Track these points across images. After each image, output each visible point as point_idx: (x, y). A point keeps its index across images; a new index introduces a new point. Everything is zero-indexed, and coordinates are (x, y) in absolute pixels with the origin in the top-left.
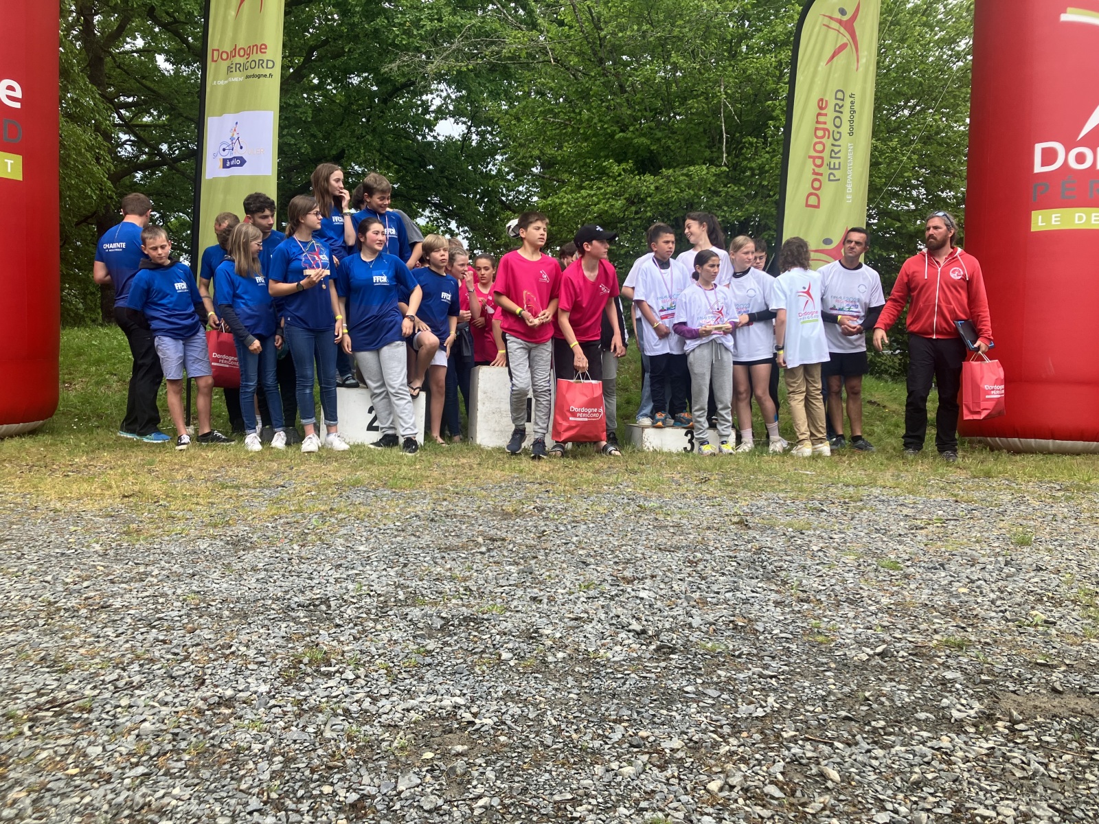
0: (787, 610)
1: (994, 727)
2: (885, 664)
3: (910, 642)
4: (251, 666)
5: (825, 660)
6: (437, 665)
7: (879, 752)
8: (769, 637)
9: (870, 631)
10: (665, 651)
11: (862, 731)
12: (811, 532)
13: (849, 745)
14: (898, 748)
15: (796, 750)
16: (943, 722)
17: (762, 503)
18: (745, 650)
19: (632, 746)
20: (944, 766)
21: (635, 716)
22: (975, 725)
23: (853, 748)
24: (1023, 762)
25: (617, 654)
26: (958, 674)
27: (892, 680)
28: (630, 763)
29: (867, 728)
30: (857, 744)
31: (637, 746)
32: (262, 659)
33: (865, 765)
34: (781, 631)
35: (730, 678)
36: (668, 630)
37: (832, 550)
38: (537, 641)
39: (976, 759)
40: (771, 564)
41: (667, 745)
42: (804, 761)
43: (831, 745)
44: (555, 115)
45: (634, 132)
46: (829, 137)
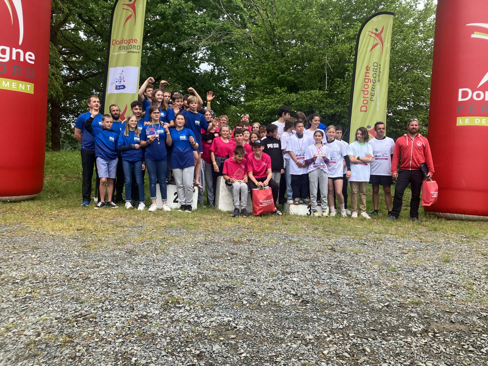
0: (351, 287)
1: (428, 335)
2: (388, 310)
3: (398, 301)
4: (150, 304)
5: (365, 308)
6: (219, 305)
7: (385, 342)
8: (344, 298)
9: (383, 297)
10: (304, 302)
11: (379, 335)
12: (361, 254)
14: (392, 341)
15: (354, 341)
16: (409, 332)
17: (340, 240)
18: (335, 303)
20: (408, 348)
21: (295, 326)
22: (421, 334)
23: (375, 341)
24: (437, 348)
25: (287, 303)
26: (416, 315)
27: (391, 316)
28: (295, 343)
29: (381, 334)
30: (377, 339)
31: (296, 337)
32: (154, 301)
33: (379, 347)
34: (349, 296)
35: (330, 314)
36: (305, 294)
37: (369, 262)
38: (256, 297)
39: (420, 346)
40: (344, 268)
41: (307, 337)
42: (357, 345)
43: (367, 339)
44: (254, 66)
45: (287, 74)
46: (370, 82)
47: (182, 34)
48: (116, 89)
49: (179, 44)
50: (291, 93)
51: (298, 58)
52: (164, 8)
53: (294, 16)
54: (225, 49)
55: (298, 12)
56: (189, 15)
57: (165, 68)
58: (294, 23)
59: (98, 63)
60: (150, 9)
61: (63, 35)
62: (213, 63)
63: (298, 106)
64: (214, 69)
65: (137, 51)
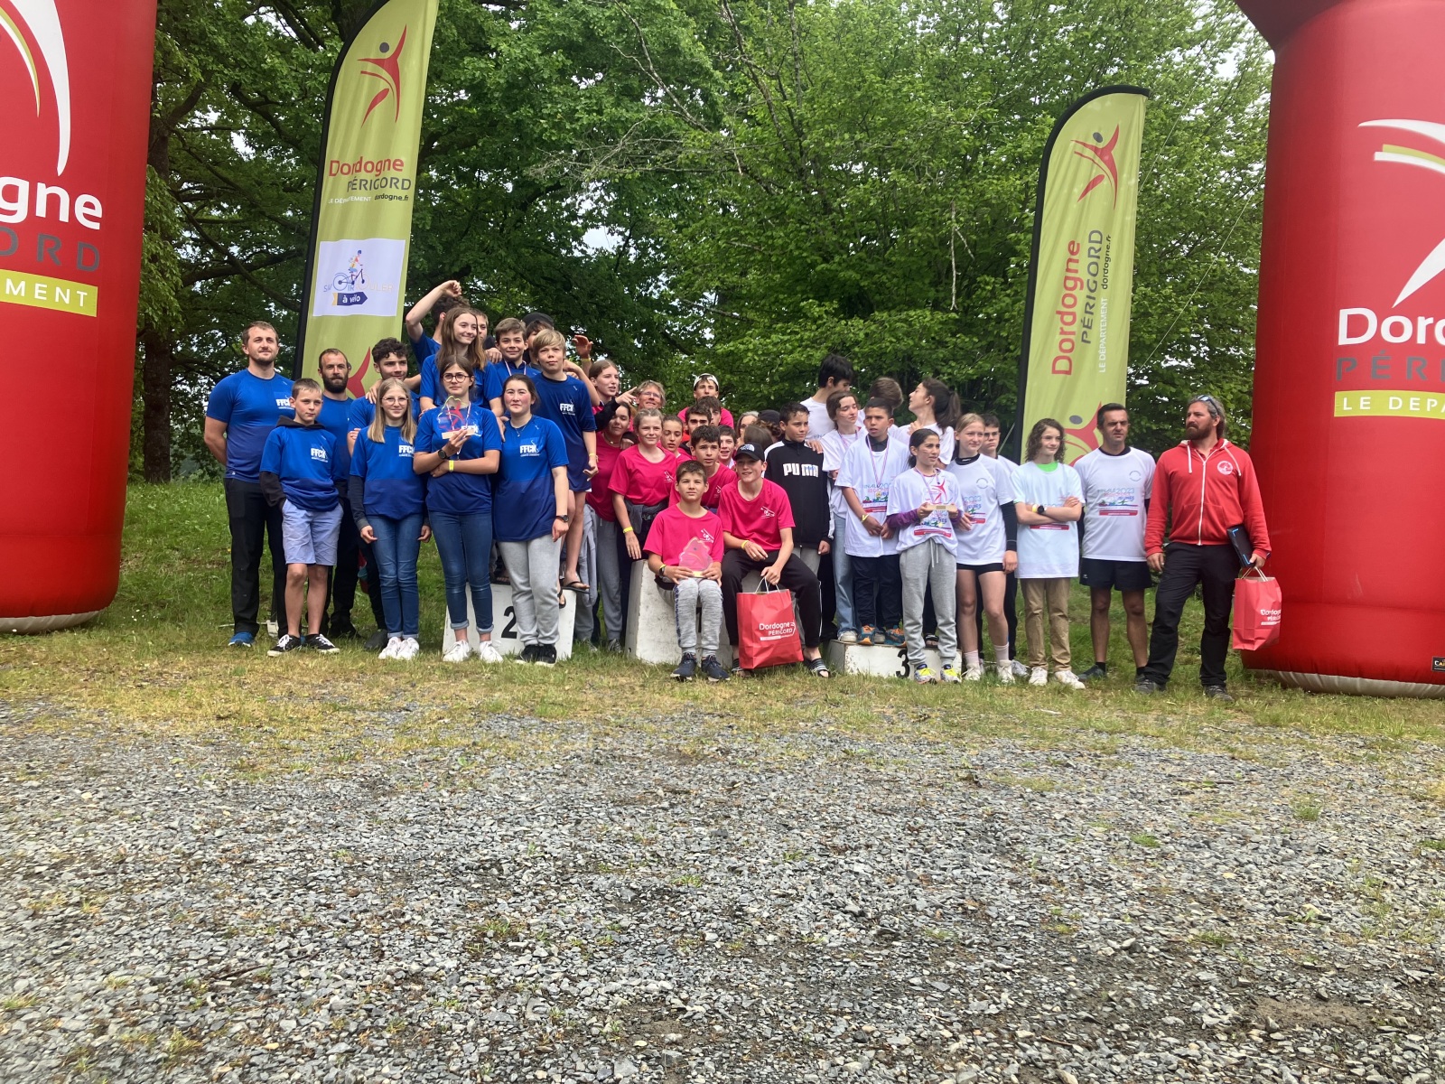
0: (1024, 892)
1: (1248, 1036)
2: (1132, 961)
3: (1163, 936)
4: (431, 938)
5: (1065, 954)
6: (635, 944)
7: (1121, 1058)
8: (1003, 924)
9: (1117, 922)
10: (887, 937)
11: (1103, 1034)
12: (1054, 795)
13: (1089, 1049)
14: (1141, 1054)
15: (1032, 1052)
16: (1193, 1027)
17: (995, 752)
18: (976, 938)
19: (856, 1040)
20: (1190, 1075)
21: (857, 1008)
22: (1228, 1033)
23: (1094, 1052)
24: (1275, 1074)
25: (834, 939)
26: (1214, 976)
27: (1139, 979)
28: (856, 1059)
29: (1109, 1031)
30: (1097, 1048)
31: (860, 1039)
32: (441, 930)
33: (1105, 1071)
34: (1017, 918)
35: (960, 970)
36: (889, 913)
37: (1077, 819)
38: (743, 920)
39: (1225, 1069)
40: (1005, 834)
41: (893, 1041)
42: (1040, 1064)
43: (1070, 1048)
44: (742, 239)
45: (840, 264)
46: (1082, 288)
47: (534, 145)
48: (340, 303)
49: (525, 172)
50: (851, 317)
51: (870, 217)
52: (481, 69)
53: (859, 94)
54: (657, 187)
55: (871, 84)
56: (555, 88)
57: (483, 243)
58: (858, 115)
59: (286, 225)
60: (441, 72)
61: (184, 145)
62: (622, 229)
63: (872, 357)
64: (627, 244)
65: (402, 193)
